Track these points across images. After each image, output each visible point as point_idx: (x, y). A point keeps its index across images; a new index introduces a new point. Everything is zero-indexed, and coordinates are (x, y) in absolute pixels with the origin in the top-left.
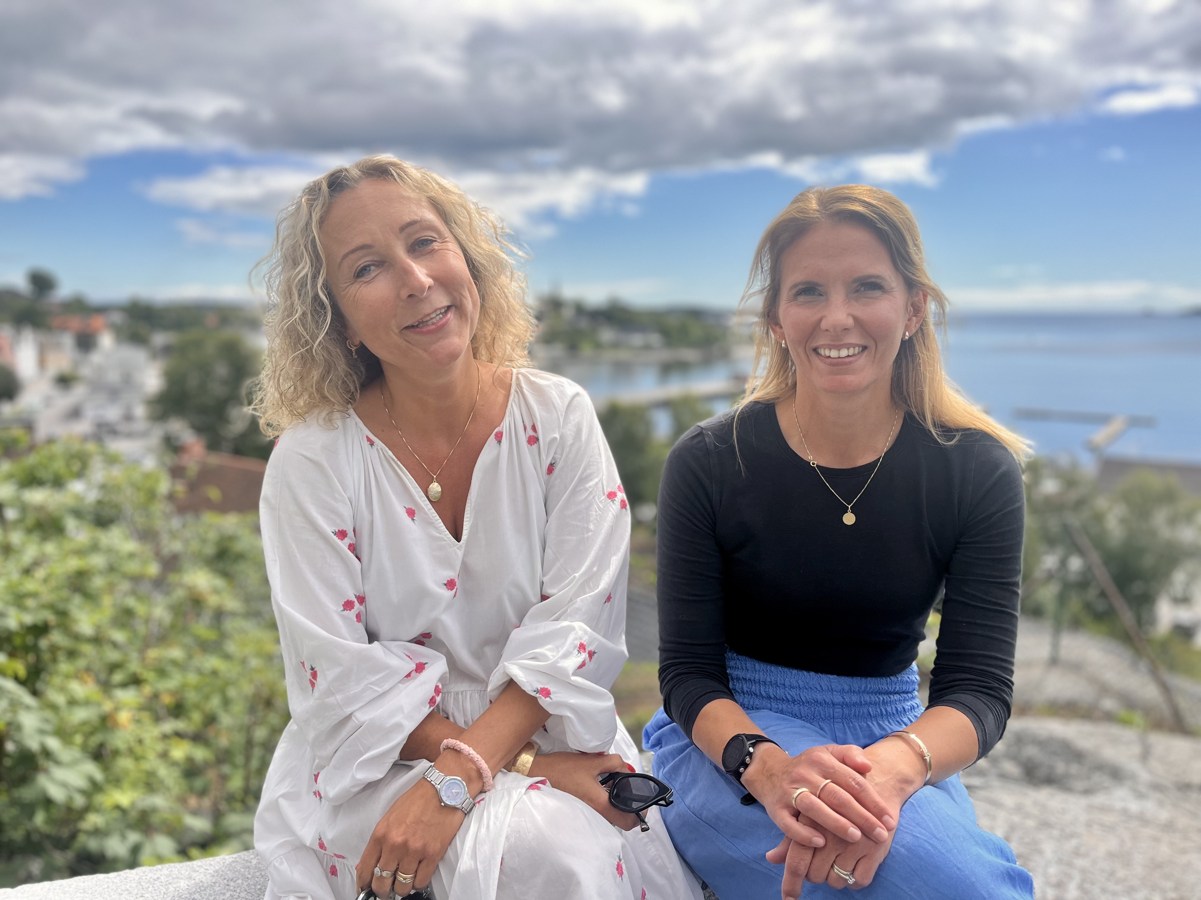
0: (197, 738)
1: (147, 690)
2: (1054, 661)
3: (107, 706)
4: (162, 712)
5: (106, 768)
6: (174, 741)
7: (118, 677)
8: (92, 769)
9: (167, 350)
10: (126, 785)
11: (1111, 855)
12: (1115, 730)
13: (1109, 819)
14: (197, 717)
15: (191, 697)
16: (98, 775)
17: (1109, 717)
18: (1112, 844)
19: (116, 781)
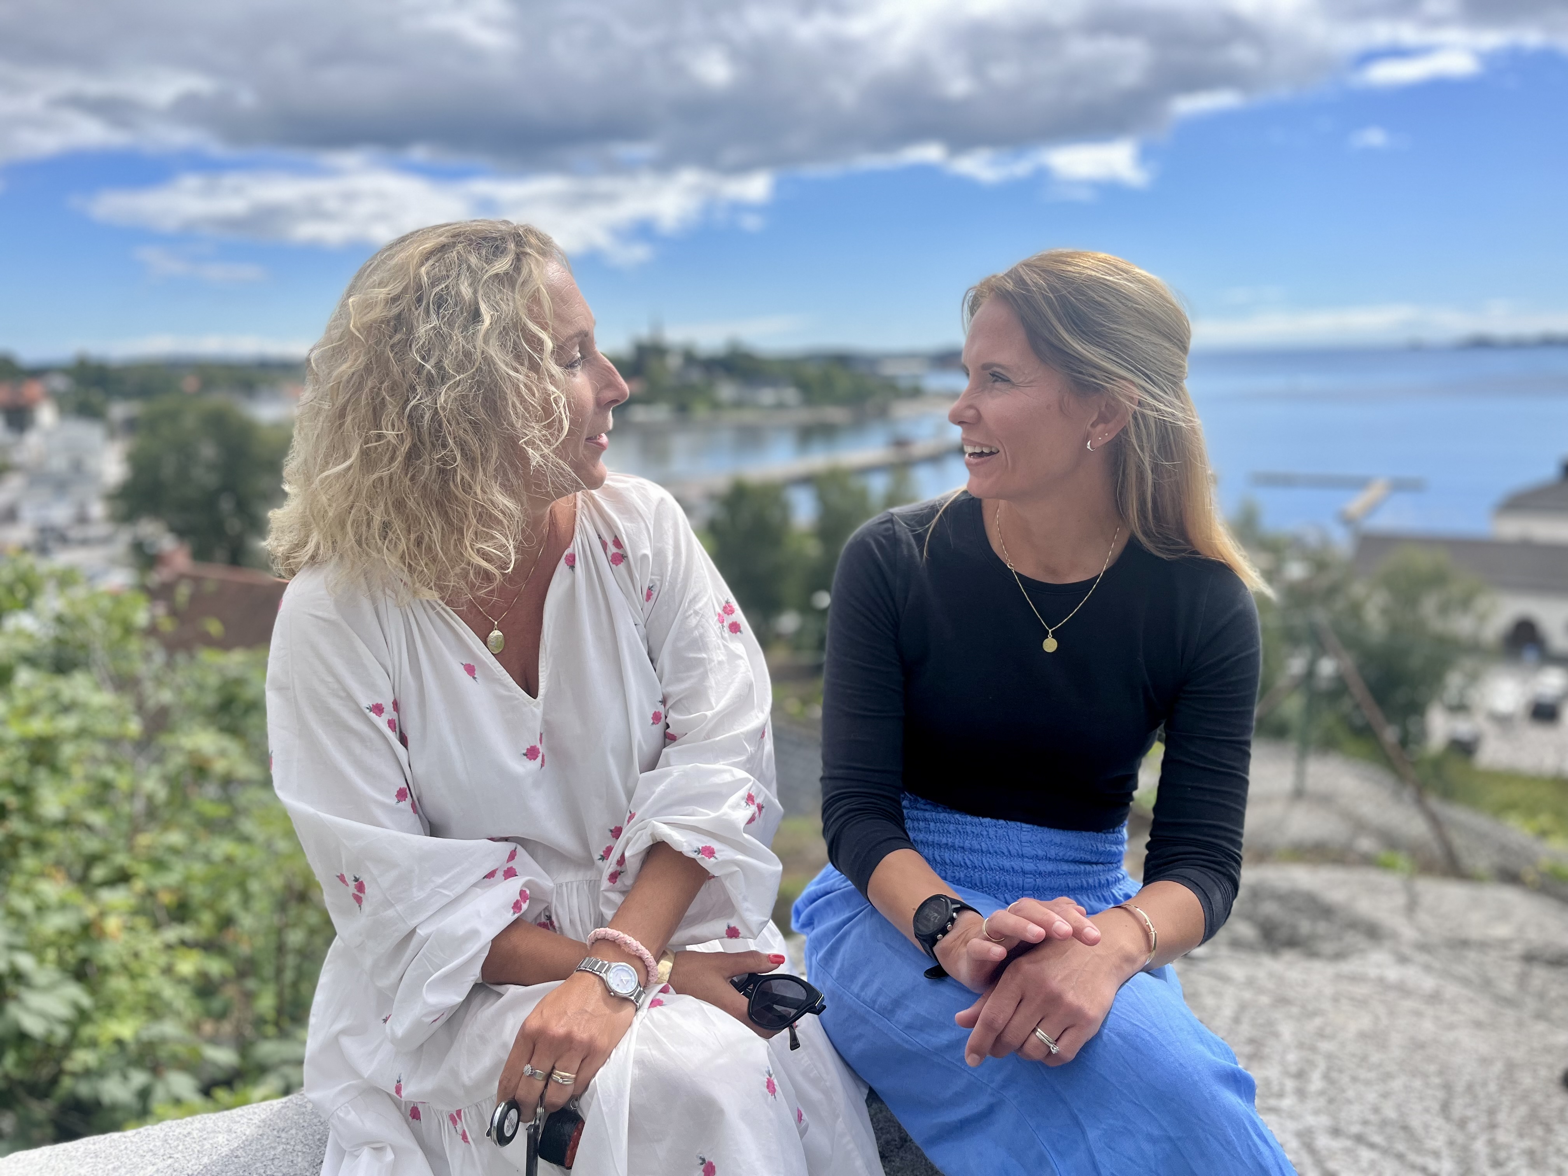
0: (209, 946)
1: (139, 885)
2: (1299, 794)
3: (90, 912)
4: (162, 915)
5: (93, 990)
6: (181, 952)
7: (99, 873)
8: (75, 992)
9: (131, 426)
10: (120, 1010)
11: (1363, 1036)
12: (1374, 876)
13: (1361, 990)
14: (207, 918)
15: (198, 892)
16: (86, 1001)
17: (1367, 861)
18: (1365, 1022)
19: (109, 1008)
